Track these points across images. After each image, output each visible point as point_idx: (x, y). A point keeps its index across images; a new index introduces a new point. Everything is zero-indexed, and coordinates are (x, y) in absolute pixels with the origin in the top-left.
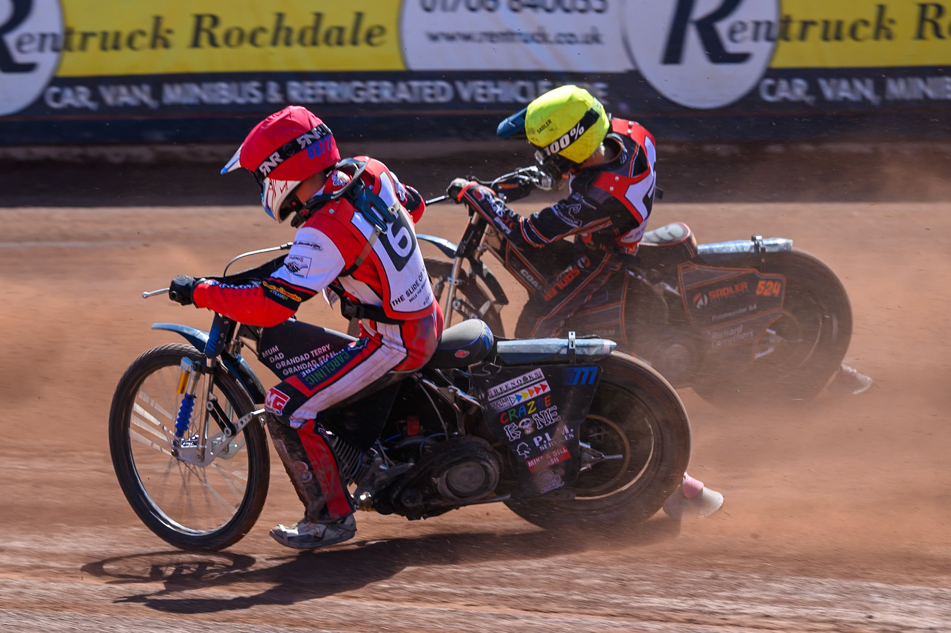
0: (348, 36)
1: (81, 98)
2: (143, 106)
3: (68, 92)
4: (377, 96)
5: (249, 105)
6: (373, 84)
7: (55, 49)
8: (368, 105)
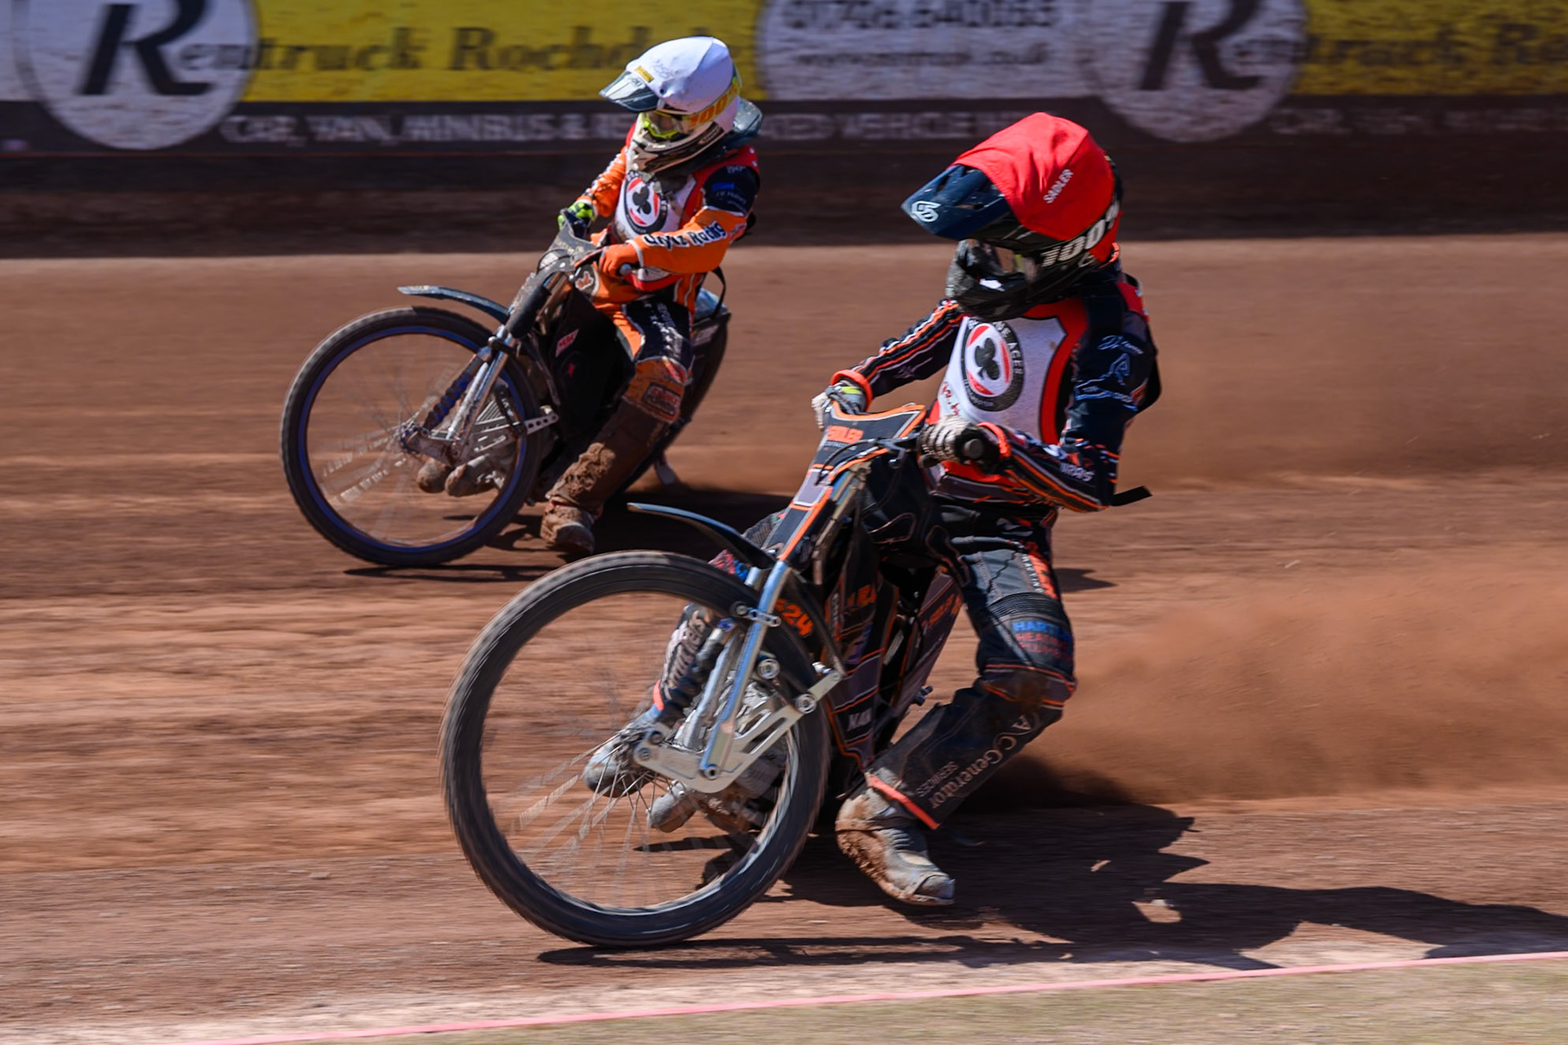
1: (279, 130)
2: (372, 144)
3: (258, 124)
5: (531, 144)
7: (244, 67)
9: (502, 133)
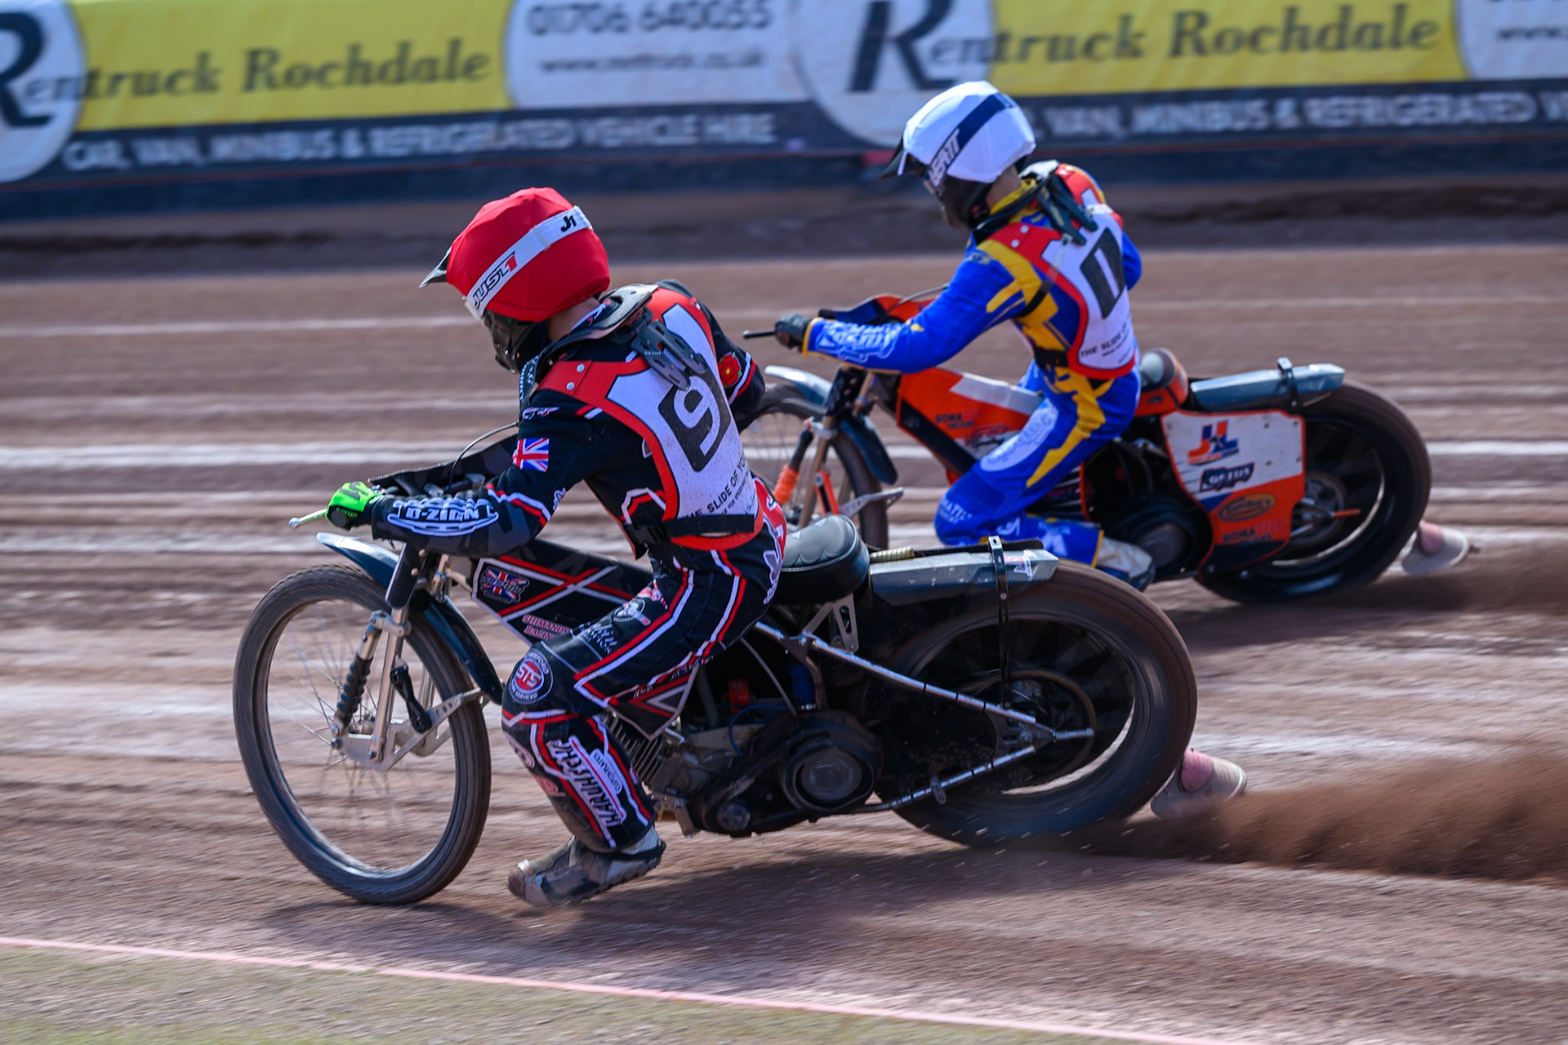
0: (1387, 34)
2: (1104, 136)
4: (1432, 114)
5: (1249, 132)
6: (1425, 98)
8: (1416, 127)
9: (1223, 121)
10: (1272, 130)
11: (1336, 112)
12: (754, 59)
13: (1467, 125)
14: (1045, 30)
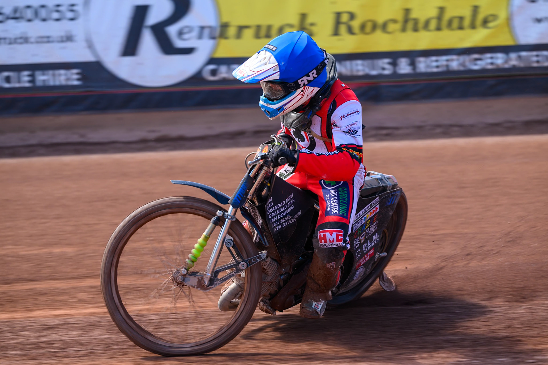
0: (467, 22)
3: (223, 69)
4: (492, 64)
5: (380, 76)
6: (489, 55)
9: (363, 70)
10: (395, 74)
11: (435, 64)
12: (69, 38)
13: (514, 68)
14: (253, 22)
